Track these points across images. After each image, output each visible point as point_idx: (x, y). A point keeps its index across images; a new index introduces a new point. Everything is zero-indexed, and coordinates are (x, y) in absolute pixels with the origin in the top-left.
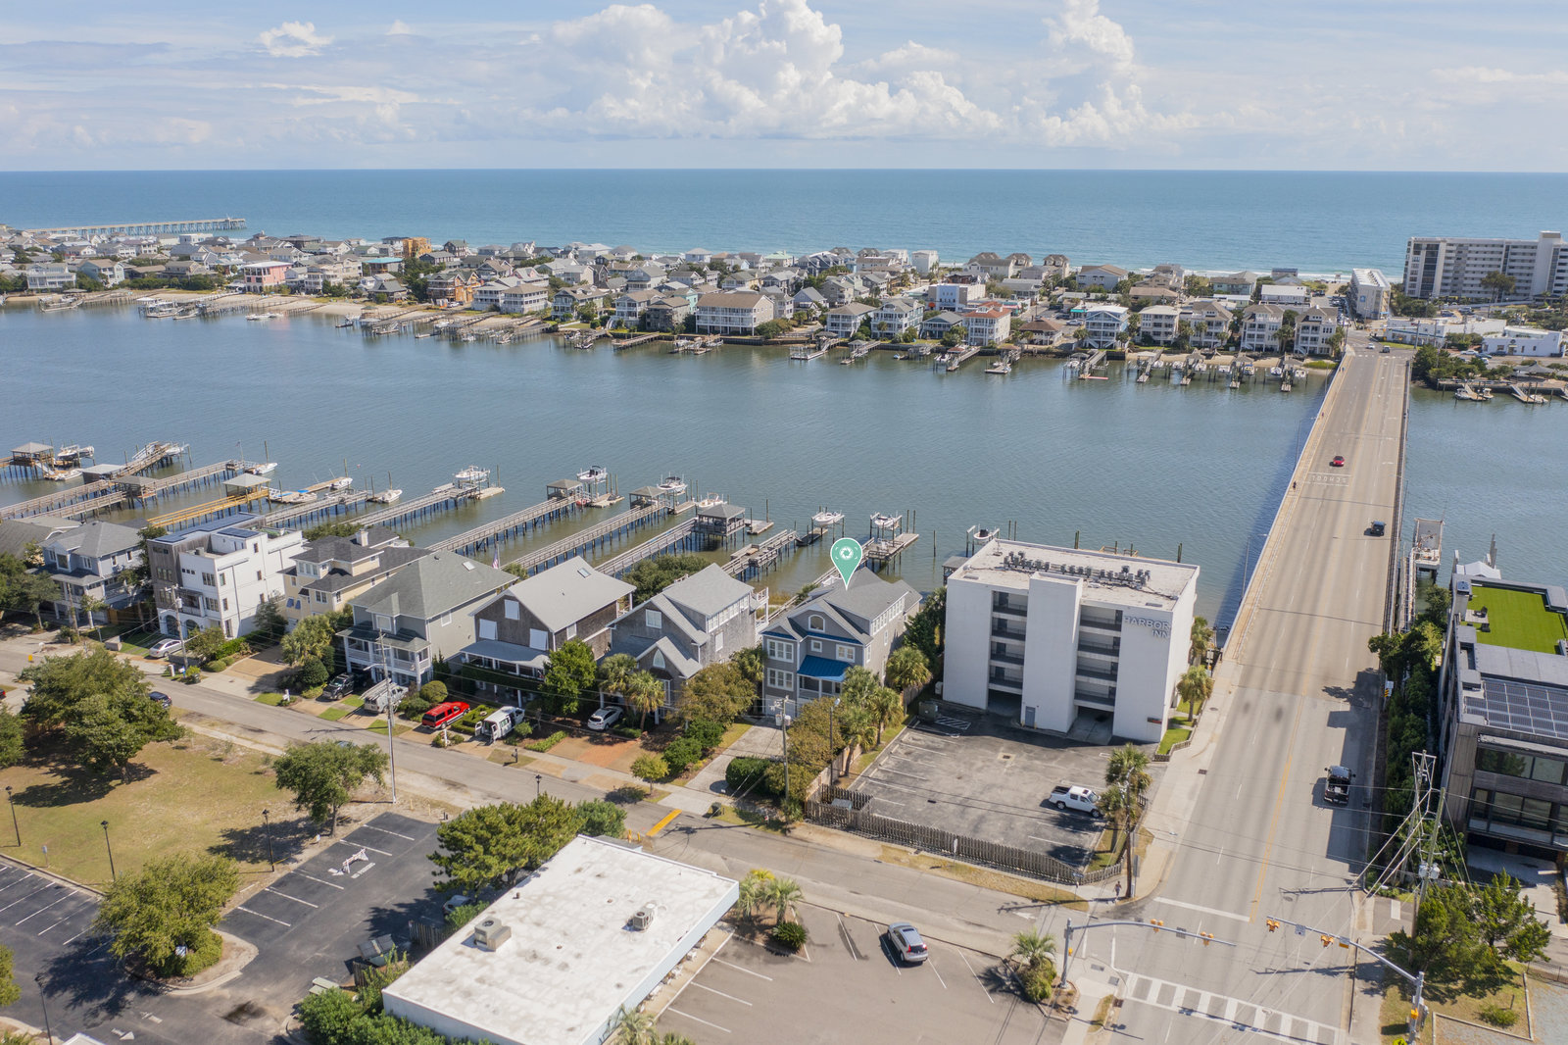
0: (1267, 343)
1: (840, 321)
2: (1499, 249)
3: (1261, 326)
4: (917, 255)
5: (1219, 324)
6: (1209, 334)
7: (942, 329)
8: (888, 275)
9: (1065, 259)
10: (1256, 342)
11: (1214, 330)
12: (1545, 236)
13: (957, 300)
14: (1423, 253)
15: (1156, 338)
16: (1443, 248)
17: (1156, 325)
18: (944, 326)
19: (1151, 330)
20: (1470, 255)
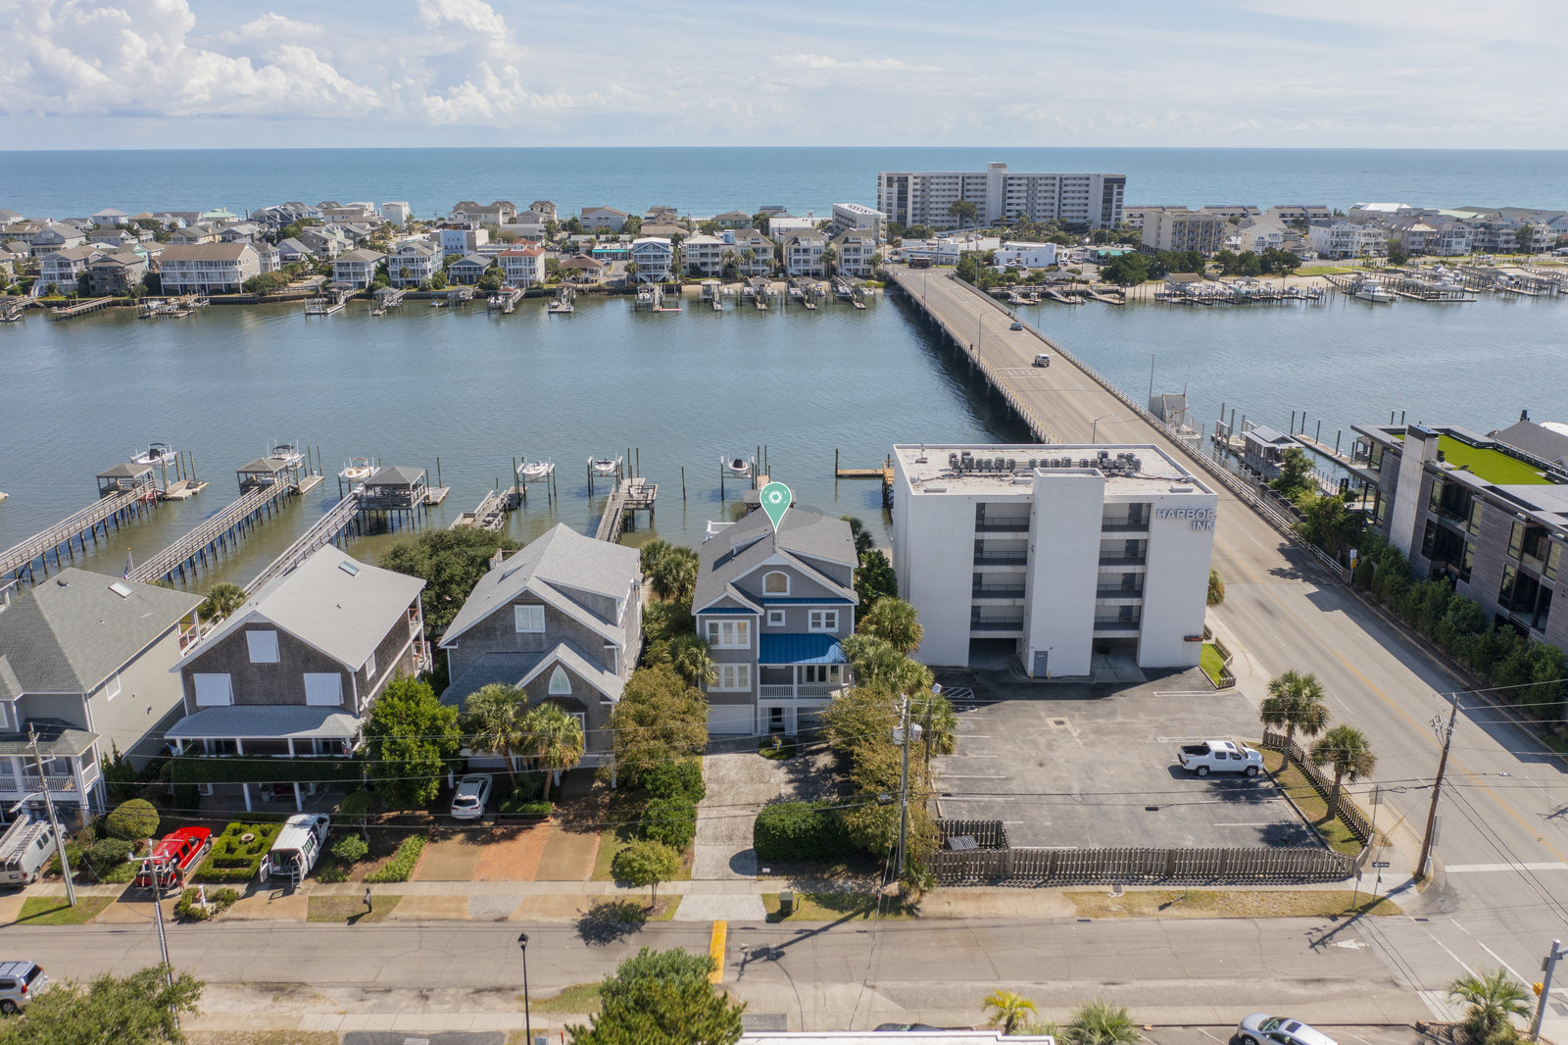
0: (812, 267)
1: (351, 270)
2: (955, 180)
3: (805, 251)
4: (388, 207)
5: (765, 250)
6: (756, 262)
7: (472, 273)
8: (368, 226)
9: (552, 206)
10: (802, 267)
11: (761, 258)
12: (994, 166)
13: (465, 245)
14: (896, 185)
15: (704, 269)
16: (911, 180)
17: (702, 255)
18: (475, 269)
19: (698, 261)
20: (932, 187)
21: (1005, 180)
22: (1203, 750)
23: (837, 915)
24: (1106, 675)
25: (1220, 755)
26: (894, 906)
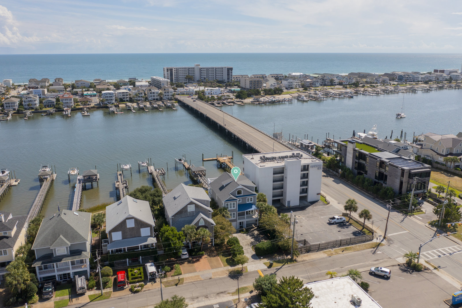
0: (156, 98)
1: (10, 105)
2: (186, 69)
3: (153, 93)
4: (5, 81)
5: (141, 93)
6: (139, 97)
7: (51, 104)
9: (62, 80)
10: (153, 98)
11: (141, 95)
12: (197, 65)
13: (41, 94)
14: (169, 71)
15: (124, 99)
16: (173, 70)
17: (123, 95)
18: (52, 103)
19: (122, 97)
20: (179, 71)
21: (200, 69)
22: (334, 218)
23: (281, 265)
24: (303, 205)
25: (338, 219)
26: (292, 260)
